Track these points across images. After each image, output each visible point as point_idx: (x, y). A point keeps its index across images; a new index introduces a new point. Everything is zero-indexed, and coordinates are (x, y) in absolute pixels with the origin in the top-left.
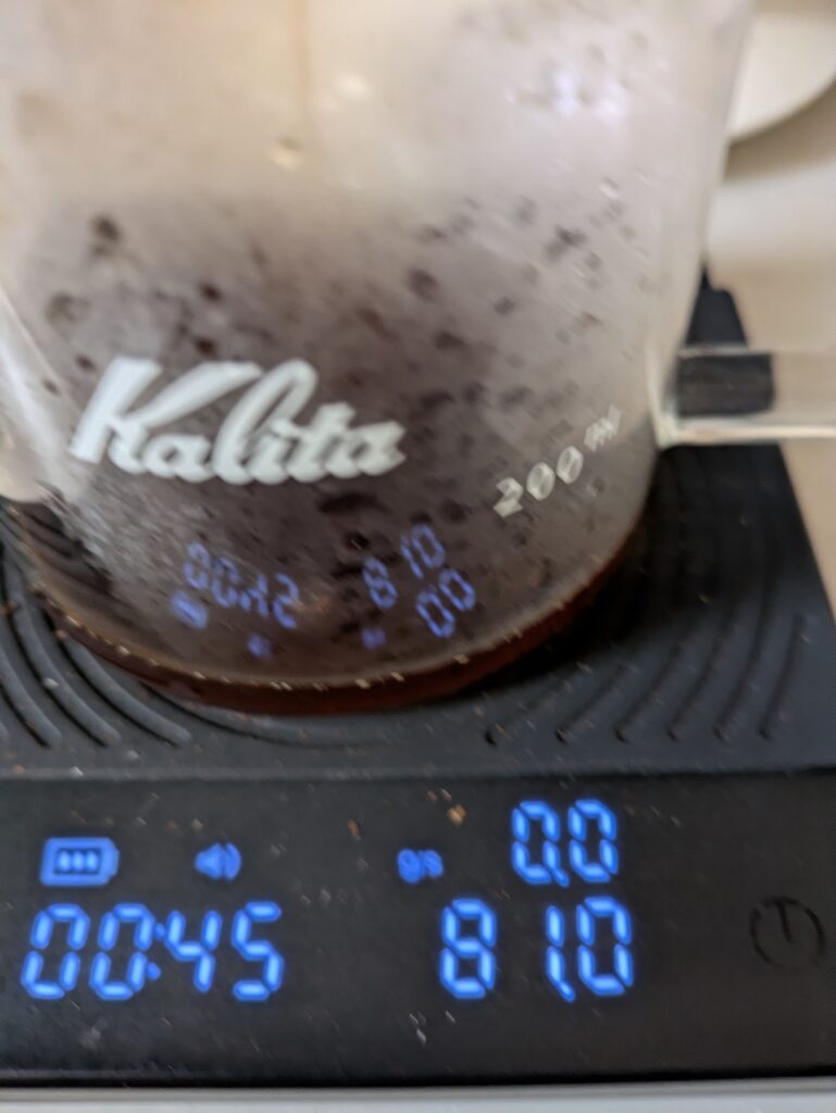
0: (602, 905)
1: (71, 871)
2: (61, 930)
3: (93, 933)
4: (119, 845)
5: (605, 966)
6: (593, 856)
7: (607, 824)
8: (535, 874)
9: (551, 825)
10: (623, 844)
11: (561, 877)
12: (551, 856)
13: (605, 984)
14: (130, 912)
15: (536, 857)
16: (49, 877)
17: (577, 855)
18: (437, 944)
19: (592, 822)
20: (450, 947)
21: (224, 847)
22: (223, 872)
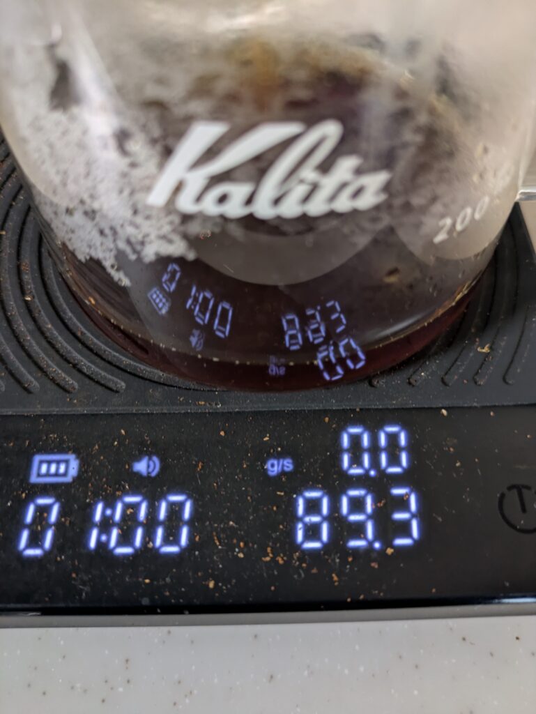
0: (399, 491)
1: (48, 474)
2: (43, 511)
3: (63, 513)
4: (79, 455)
6: (394, 460)
7: (403, 440)
8: (355, 471)
9: (366, 441)
10: (412, 448)
11: (372, 473)
12: (366, 459)
13: (400, 542)
15: (356, 460)
16: (34, 479)
17: (384, 459)
18: (292, 519)
19: (393, 438)
20: (301, 519)
21: (150, 459)
22: (149, 473)
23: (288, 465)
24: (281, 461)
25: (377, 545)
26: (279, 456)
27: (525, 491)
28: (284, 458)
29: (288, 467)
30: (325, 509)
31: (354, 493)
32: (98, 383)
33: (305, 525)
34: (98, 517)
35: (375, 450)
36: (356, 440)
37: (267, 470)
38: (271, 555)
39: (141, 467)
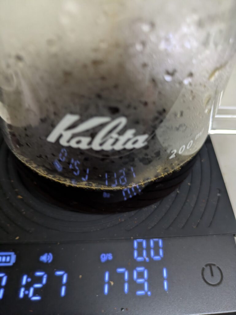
1: (1, 262)
4: (16, 254)
6: (157, 253)
8: (140, 259)
9: (144, 245)
10: (164, 249)
11: (147, 259)
12: (145, 253)
15: (140, 254)
17: (152, 253)
19: (156, 244)
21: (48, 254)
22: (48, 261)
23: (110, 256)
24: (107, 254)
25: (149, 293)
26: (106, 252)
27: (213, 267)
28: (108, 253)
29: (110, 257)
30: (126, 277)
31: (140, 269)
34: (24, 282)
35: (148, 249)
36: (140, 244)
37: (100, 259)
39: (44, 258)
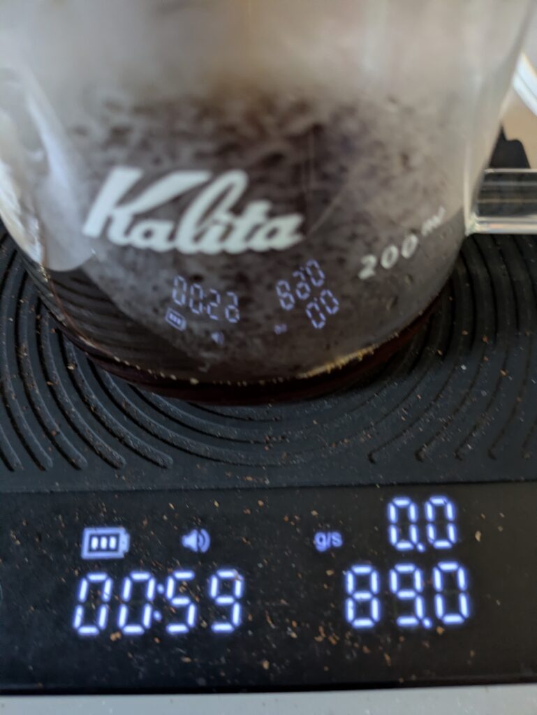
0: (448, 567)
1: (99, 549)
2: (96, 588)
3: (117, 589)
4: (129, 530)
5: (452, 607)
6: (442, 534)
7: (450, 512)
8: (404, 546)
9: (413, 513)
10: (460, 522)
11: (421, 547)
12: (414, 533)
13: (452, 619)
14: (139, 576)
15: (404, 535)
16: (86, 554)
17: (431, 532)
18: (341, 595)
19: (440, 511)
20: (351, 596)
21: (199, 532)
22: (199, 548)
25: (427, 623)
26: (326, 531)
28: (332, 529)
30: (375, 585)
31: (404, 568)
32: (145, 458)
33: (356, 602)
34: (150, 594)
35: (422, 523)
36: (403, 512)
37: (313, 547)
38: (323, 635)
39: (191, 541)
